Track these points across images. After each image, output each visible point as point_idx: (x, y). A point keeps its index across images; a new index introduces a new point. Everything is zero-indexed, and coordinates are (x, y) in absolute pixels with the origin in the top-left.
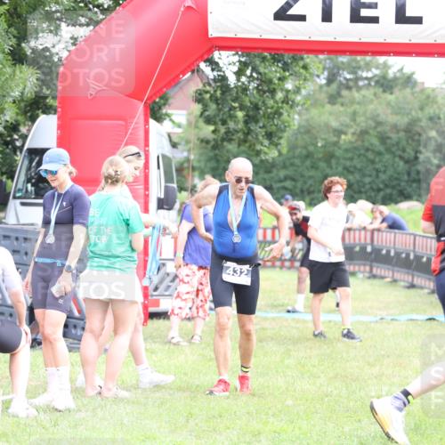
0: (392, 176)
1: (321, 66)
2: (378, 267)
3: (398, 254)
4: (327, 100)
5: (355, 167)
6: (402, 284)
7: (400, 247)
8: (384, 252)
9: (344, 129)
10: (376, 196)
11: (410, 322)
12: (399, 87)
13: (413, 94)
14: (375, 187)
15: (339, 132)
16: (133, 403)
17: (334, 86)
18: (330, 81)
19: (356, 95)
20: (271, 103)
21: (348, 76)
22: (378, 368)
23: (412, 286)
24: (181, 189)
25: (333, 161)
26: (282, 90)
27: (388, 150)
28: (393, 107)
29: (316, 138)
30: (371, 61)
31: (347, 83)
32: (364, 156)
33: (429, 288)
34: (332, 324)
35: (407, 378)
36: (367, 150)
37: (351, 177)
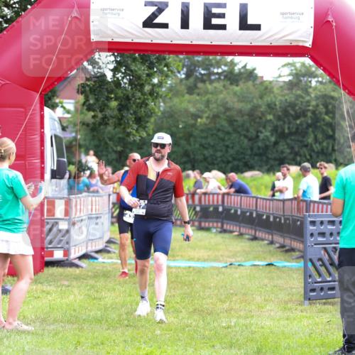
0: (238, 151)
1: (181, 64)
2: (227, 224)
3: (243, 213)
4: (186, 91)
5: (209, 144)
6: (247, 237)
7: (245, 207)
8: (232, 211)
9: (200, 114)
10: (225, 167)
11: (253, 267)
12: (243, 80)
13: (254, 86)
14: (225, 159)
15: (195, 117)
16: (33, 333)
17: (192, 80)
18: (188, 75)
19: (209, 87)
20: (139, 94)
21: (203, 72)
22: (227, 304)
23: (255, 238)
24: (70, 163)
25: (192, 139)
26: (149, 84)
27: (235, 131)
28: (239, 96)
29: (178, 121)
30: (221, 60)
31: (202, 77)
32: (217, 135)
33: (268, 240)
34: (191, 269)
35: (251, 311)
36: (219, 130)
37: (206, 152)
